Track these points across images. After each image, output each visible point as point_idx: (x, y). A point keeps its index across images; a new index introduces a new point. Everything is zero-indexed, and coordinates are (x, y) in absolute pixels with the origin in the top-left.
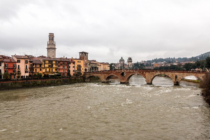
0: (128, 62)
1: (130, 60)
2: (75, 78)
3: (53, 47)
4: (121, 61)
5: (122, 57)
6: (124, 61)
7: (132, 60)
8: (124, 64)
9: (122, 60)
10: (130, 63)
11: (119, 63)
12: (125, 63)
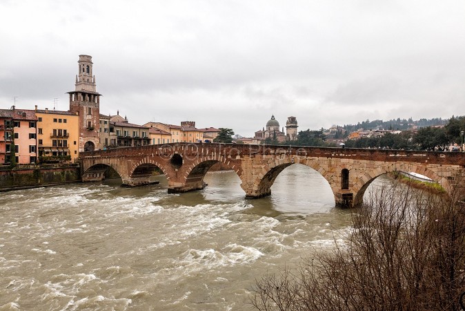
0: (287, 127)
1: (292, 122)
2: (36, 171)
3: (88, 89)
4: (269, 124)
5: (273, 117)
6: (277, 124)
7: (296, 123)
8: (276, 133)
9: (273, 123)
10: (292, 131)
11: (265, 130)
12: (281, 131)
